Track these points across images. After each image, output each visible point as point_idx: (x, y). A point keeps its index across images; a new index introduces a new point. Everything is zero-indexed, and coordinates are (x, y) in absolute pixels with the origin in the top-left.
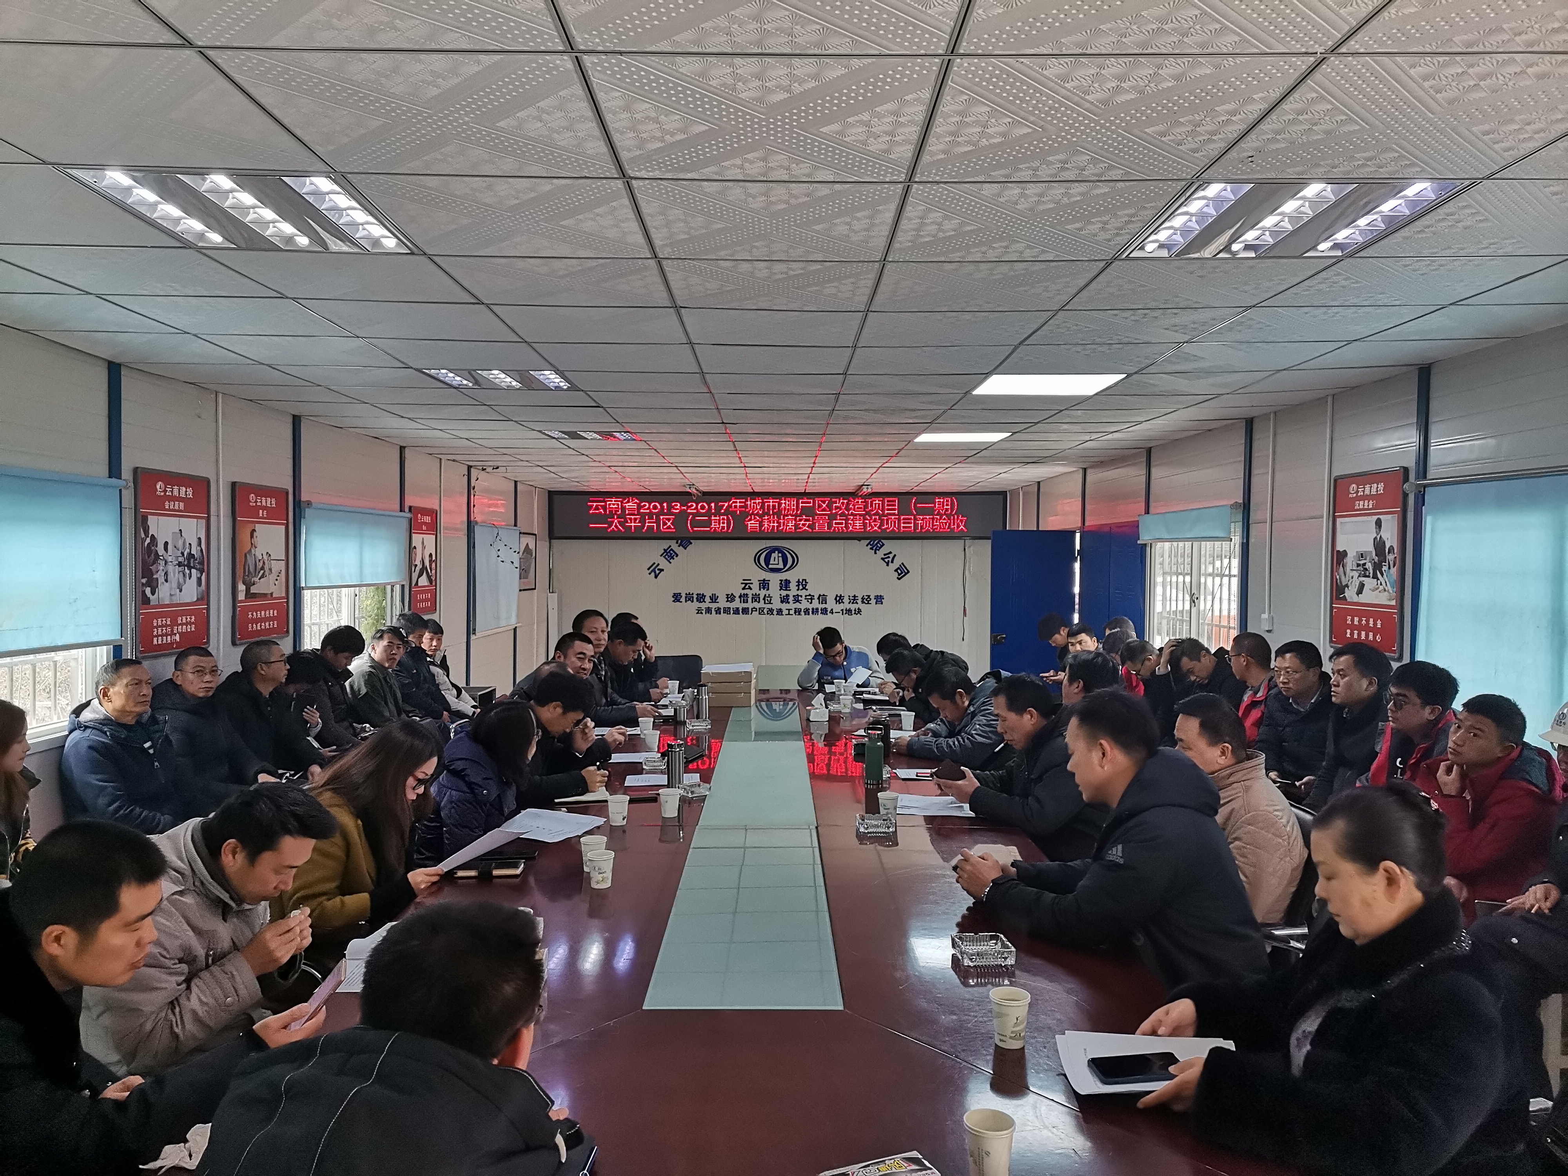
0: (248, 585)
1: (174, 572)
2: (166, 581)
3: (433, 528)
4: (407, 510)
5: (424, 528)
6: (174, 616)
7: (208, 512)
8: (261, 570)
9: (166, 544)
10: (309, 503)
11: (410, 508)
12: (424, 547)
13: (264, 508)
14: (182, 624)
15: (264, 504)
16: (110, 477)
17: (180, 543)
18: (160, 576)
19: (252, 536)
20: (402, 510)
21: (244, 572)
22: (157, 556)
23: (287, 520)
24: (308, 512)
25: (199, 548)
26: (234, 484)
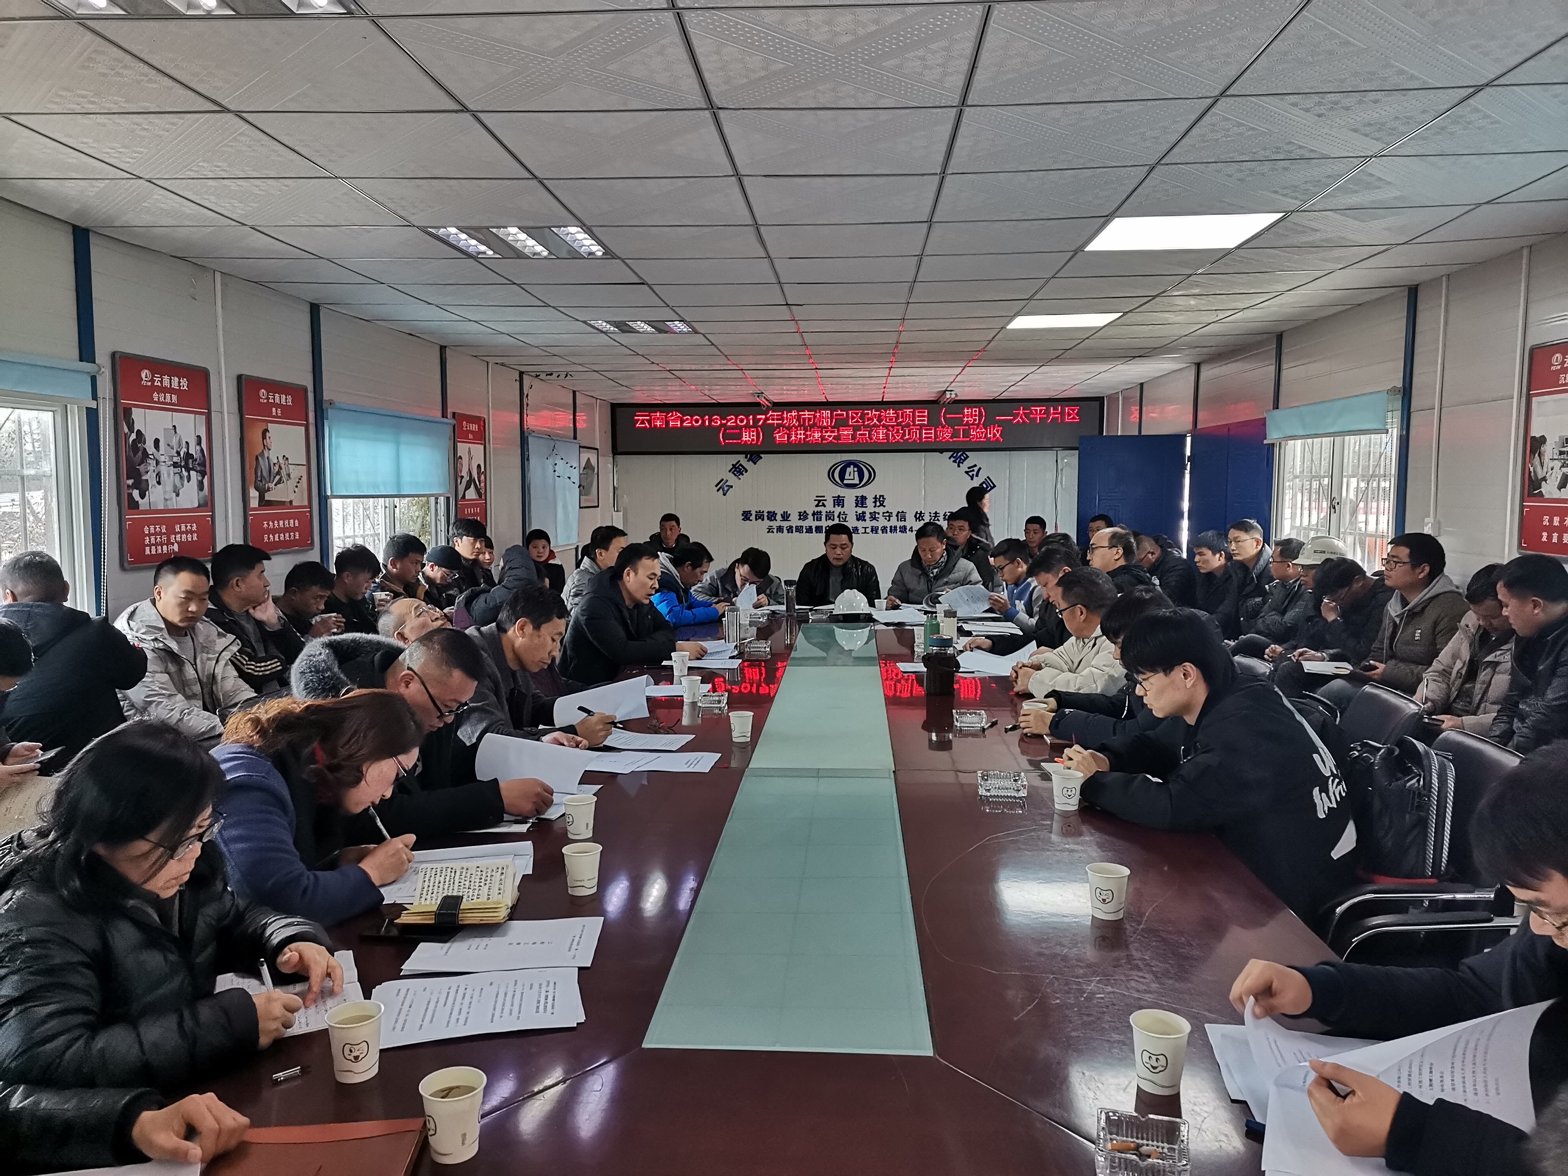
0: (262, 493)
1: (169, 475)
2: (159, 483)
3: (481, 437)
4: (449, 415)
5: (470, 436)
6: (170, 524)
7: (209, 408)
8: (277, 474)
9: (157, 442)
10: (331, 403)
11: (454, 414)
12: (471, 458)
13: (278, 406)
14: (181, 533)
15: (277, 401)
16: (81, 360)
17: (174, 443)
18: (150, 477)
19: (264, 437)
20: (444, 415)
21: (256, 477)
22: (146, 455)
23: (307, 420)
24: (331, 413)
25: (198, 448)
26: (239, 377)
